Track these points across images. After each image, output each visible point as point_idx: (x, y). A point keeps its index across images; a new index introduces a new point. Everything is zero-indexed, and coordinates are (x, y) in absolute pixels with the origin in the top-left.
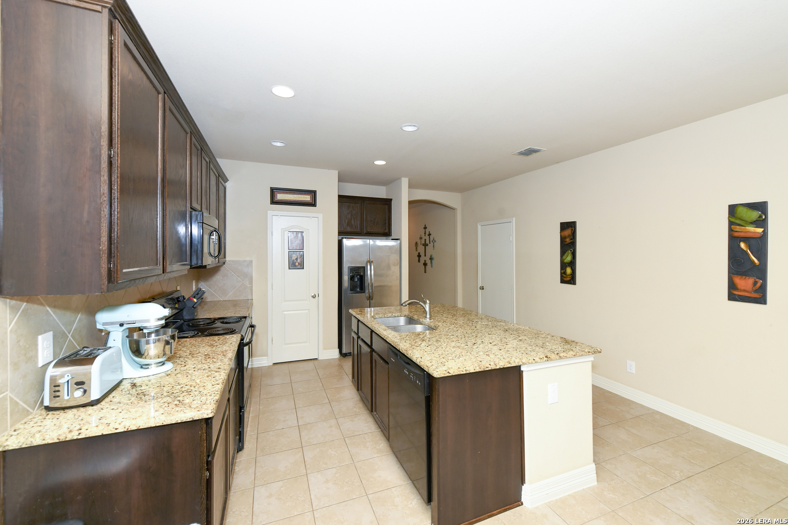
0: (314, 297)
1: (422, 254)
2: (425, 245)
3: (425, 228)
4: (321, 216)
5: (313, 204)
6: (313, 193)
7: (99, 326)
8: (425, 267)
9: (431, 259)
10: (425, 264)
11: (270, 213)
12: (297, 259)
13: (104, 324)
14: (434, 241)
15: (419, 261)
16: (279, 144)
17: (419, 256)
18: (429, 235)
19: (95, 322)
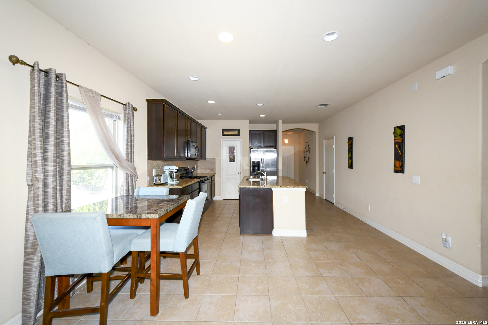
0: (238, 173)
1: (306, 157)
2: (307, 152)
3: (307, 143)
4: (241, 139)
5: (238, 135)
6: (239, 131)
7: (164, 171)
8: (307, 163)
9: (309, 159)
10: (307, 162)
11: (222, 140)
12: (232, 158)
13: (165, 170)
14: (310, 149)
15: (305, 160)
16: (220, 114)
17: (305, 158)
18: (308, 146)
19: (163, 169)
